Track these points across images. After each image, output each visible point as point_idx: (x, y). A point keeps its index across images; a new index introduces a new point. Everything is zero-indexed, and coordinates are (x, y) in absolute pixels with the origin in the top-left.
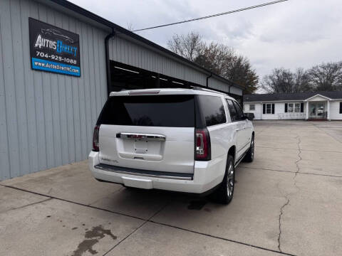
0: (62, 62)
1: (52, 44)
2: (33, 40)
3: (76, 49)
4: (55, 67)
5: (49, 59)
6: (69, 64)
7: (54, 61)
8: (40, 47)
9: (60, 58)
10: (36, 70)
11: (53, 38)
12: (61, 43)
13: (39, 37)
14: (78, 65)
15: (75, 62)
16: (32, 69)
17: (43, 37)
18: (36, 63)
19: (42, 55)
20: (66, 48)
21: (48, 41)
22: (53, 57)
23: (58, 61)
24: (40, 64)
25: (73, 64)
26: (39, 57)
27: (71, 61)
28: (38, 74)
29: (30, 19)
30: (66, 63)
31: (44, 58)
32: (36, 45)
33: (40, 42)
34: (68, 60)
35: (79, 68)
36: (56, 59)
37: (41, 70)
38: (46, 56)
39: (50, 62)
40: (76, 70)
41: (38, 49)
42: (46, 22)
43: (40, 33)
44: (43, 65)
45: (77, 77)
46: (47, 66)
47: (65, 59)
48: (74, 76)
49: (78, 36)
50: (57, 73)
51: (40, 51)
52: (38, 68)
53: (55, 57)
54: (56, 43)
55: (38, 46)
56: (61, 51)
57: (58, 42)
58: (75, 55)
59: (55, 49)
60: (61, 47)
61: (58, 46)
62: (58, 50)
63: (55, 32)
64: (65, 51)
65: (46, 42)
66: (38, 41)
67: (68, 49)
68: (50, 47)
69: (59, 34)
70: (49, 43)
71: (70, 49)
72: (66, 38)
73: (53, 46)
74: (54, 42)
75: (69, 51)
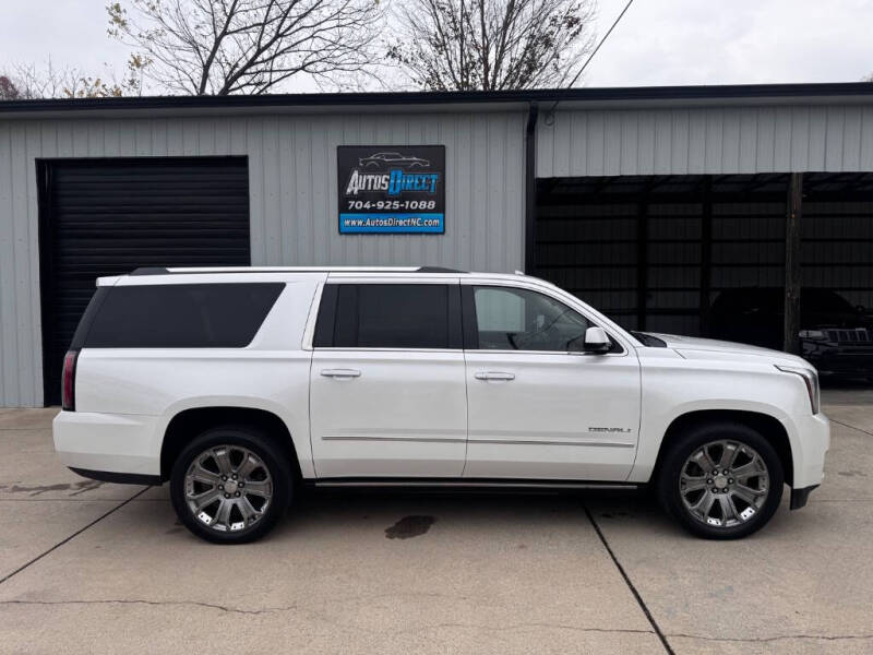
0: (401, 211)
1: (380, 182)
2: (343, 180)
3: (434, 178)
4: (385, 222)
5: (374, 211)
6: (418, 211)
7: (383, 211)
8: (356, 192)
9: (396, 204)
10: (346, 233)
11: (380, 169)
12: (400, 174)
13: (356, 174)
14: (441, 208)
15: (432, 204)
16: (341, 233)
17: (363, 172)
18: (348, 222)
19: (359, 205)
20: (411, 182)
21: (370, 177)
22: (380, 205)
23: (391, 211)
24: (354, 223)
25: (426, 211)
26: (354, 211)
27: (423, 205)
28: (353, 241)
29: (340, 148)
30: (410, 211)
31: (364, 211)
32: (349, 191)
33: (357, 183)
34: (414, 205)
35: (441, 215)
36: (388, 207)
37: (356, 233)
38: (367, 206)
39: (373, 215)
40: (435, 221)
41: (353, 197)
42: (371, 143)
43: (356, 166)
44: (360, 223)
45: (437, 234)
46: (368, 223)
47: (407, 203)
48: (427, 233)
49: (442, 148)
50: (389, 233)
51: (356, 200)
52: (351, 230)
53: (386, 205)
54: (388, 177)
55: (352, 192)
56: (397, 190)
57: (393, 174)
58: (432, 191)
59: (386, 188)
60: (399, 181)
61: (392, 181)
62: (391, 190)
63: (387, 157)
64: (409, 187)
65: (367, 181)
66: (352, 181)
67: (417, 182)
68: (375, 188)
69: (398, 157)
70: (373, 181)
71: (420, 180)
72: (412, 162)
73: (381, 184)
74: (385, 176)
75: (418, 185)
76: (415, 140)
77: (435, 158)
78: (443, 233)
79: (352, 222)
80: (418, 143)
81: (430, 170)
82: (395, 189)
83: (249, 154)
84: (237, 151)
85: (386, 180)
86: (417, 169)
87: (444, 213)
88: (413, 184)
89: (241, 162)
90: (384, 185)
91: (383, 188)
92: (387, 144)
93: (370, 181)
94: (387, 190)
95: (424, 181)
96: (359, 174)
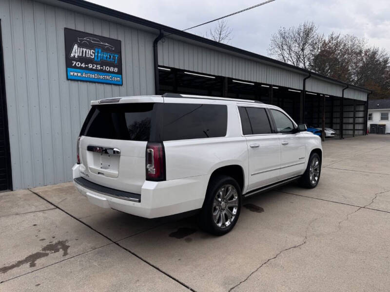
0: (101, 71)
1: (90, 53)
2: (68, 49)
3: (117, 56)
4: (93, 76)
5: (87, 68)
6: (109, 72)
7: (92, 69)
8: (76, 57)
9: (99, 66)
10: (71, 80)
11: (90, 46)
12: (100, 51)
13: (76, 47)
14: (120, 72)
15: (116, 70)
16: (68, 79)
17: (80, 46)
18: (72, 73)
19: (78, 64)
21: (84, 50)
22: (90, 66)
23: (96, 70)
24: (76, 74)
25: (113, 73)
26: (75, 67)
27: (112, 69)
28: (75, 85)
29: (66, 29)
30: (105, 71)
31: (81, 68)
32: (72, 55)
33: (76, 52)
34: (107, 68)
35: (121, 76)
36: (94, 68)
37: (77, 81)
38: (83, 65)
39: (87, 72)
40: (117, 79)
41: (74, 59)
42: (83, 31)
43: (76, 42)
44: (79, 74)
45: (119, 85)
46: (84, 75)
47: (104, 67)
48: (114, 84)
49: (120, 42)
50: (95, 82)
51: (77, 61)
52: (74, 78)
53: (93, 66)
54: (94, 51)
55: (74, 56)
56: (99, 59)
57: (97, 50)
58: (116, 63)
59: (93, 57)
60: (99, 55)
61: (96, 54)
62: (96, 59)
63: (93, 40)
64: (105, 59)
65: (83, 51)
66: (74, 50)
67: (108, 56)
68: (87, 56)
69: (98, 41)
70: (86, 52)
71: (110, 56)
72: (106, 45)
73: (91, 55)
74: (92, 51)
75: (109, 58)
76: (106, 34)
77: (116, 47)
78: (122, 85)
81: (115, 52)
82: (97, 59)
83: (1, 18)
85: (93, 53)
86: (105, 50)
87: (121, 74)
88: (107, 57)
91: (91, 57)
92: (92, 33)
93: (84, 52)
94: (94, 58)
95: (112, 57)
96: (78, 47)
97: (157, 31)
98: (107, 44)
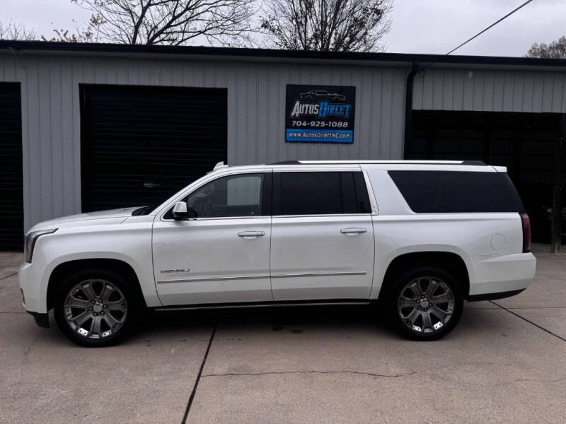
0: (326, 128)
1: (313, 109)
2: (289, 107)
3: (348, 107)
4: (315, 135)
5: (308, 127)
6: (337, 128)
7: (314, 128)
8: (297, 115)
9: (323, 123)
10: (290, 142)
11: (313, 100)
12: (326, 104)
13: (297, 104)
14: (351, 127)
15: (346, 124)
16: (286, 141)
17: (302, 103)
18: (291, 135)
19: (299, 123)
20: (333, 109)
21: (307, 106)
22: (313, 124)
23: (320, 128)
24: (295, 135)
25: (342, 128)
26: (296, 127)
27: (340, 124)
28: (293, 147)
29: (288, 86)
30: (332, 128)
31: (302, 127)
32: (293, 114)
33: (298, 109)
34: (334, 124)
35: (351, 131)
36: (317, 125)
37: (297, 142)
38: (304, 124)
39: (307, 131)
40: (346, 135)
41: (296, 118)
42: (308, 84)
43: (298, 98)
44: (299, 135)
45: (348, 143)
46: (304, 135)
47: (330, 123)
48: (341, 143)
49: (354, 88)
50: (317, 142)
51: (297, 120)
52: (293, 139)
53: (316, 124)
54: (319, 106)
55: (295, 115)
56: (324, 115)
57: (322, 104)
58: (346, 115)
60: (325, 109)
61: (321, 109)
62: (320, 114)
63: (319, 93)
64: (332, 113)
65: (305, 108)
66: (295, 108)
67: (337, 109)
68: (310, 113)
69: (324, 93)
70: (309, 108)
71: (339, 109)
72: (334, 96)
73: (314, 110)
74: (316, 105)
75: (338, 111)
76: (336, 83)
77: (348, 95)
78: (352, 143)
79: (293, 134)
80: (328, 84)
81: (346, 102)
82: (322, 114)
83: (228, 87)
84: (219, 85)
85: (317, 107)
86: (336, 102)
87: (353, 129)
88: (334, 111)
89: (223, 92)
90: (316, 111)
91: (315, 113)
92: (318, 84)
93: (307, 108)
94: (318, 114)
95: (341, 109)
96: (300, 104)
97: (410, 64)
98: (336, 94)
